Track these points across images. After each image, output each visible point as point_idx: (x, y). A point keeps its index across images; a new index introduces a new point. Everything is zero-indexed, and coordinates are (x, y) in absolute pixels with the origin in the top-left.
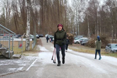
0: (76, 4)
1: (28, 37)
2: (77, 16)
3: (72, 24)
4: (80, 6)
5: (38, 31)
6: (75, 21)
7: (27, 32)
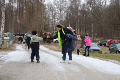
0: (57, 2)
1: (2, 35)
2: (58, 14)
3: (54, 23)
4: (62, 4)
5: (18, 30)
6: (57, 19)
7: (1, 29)
